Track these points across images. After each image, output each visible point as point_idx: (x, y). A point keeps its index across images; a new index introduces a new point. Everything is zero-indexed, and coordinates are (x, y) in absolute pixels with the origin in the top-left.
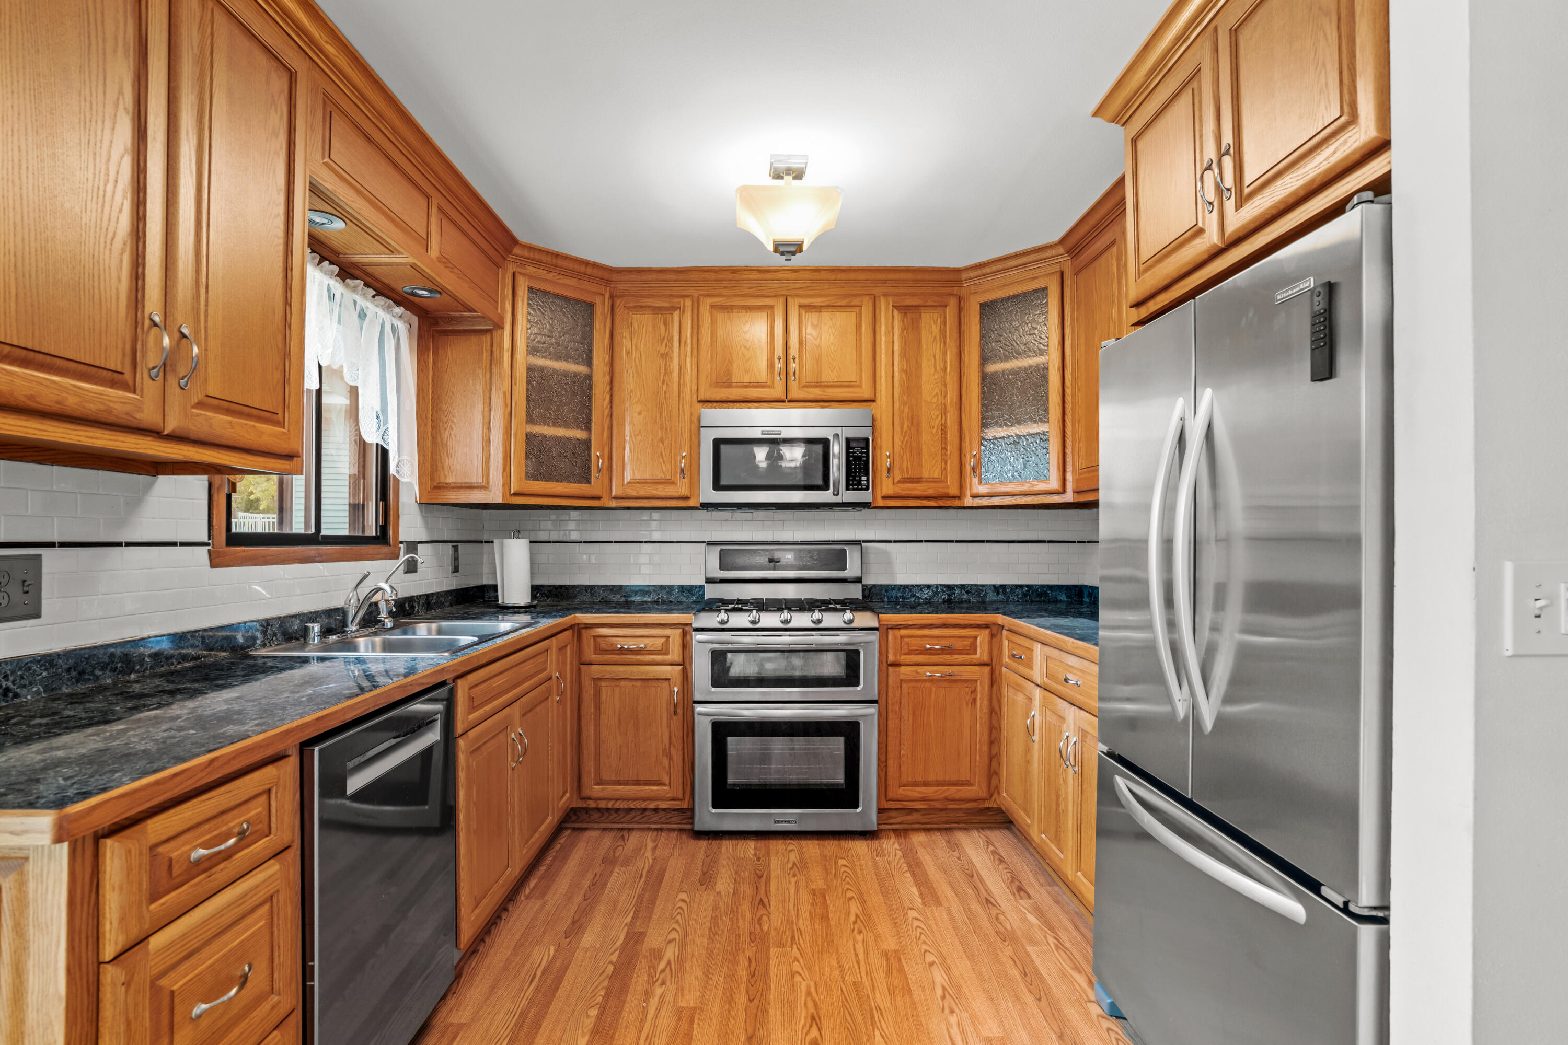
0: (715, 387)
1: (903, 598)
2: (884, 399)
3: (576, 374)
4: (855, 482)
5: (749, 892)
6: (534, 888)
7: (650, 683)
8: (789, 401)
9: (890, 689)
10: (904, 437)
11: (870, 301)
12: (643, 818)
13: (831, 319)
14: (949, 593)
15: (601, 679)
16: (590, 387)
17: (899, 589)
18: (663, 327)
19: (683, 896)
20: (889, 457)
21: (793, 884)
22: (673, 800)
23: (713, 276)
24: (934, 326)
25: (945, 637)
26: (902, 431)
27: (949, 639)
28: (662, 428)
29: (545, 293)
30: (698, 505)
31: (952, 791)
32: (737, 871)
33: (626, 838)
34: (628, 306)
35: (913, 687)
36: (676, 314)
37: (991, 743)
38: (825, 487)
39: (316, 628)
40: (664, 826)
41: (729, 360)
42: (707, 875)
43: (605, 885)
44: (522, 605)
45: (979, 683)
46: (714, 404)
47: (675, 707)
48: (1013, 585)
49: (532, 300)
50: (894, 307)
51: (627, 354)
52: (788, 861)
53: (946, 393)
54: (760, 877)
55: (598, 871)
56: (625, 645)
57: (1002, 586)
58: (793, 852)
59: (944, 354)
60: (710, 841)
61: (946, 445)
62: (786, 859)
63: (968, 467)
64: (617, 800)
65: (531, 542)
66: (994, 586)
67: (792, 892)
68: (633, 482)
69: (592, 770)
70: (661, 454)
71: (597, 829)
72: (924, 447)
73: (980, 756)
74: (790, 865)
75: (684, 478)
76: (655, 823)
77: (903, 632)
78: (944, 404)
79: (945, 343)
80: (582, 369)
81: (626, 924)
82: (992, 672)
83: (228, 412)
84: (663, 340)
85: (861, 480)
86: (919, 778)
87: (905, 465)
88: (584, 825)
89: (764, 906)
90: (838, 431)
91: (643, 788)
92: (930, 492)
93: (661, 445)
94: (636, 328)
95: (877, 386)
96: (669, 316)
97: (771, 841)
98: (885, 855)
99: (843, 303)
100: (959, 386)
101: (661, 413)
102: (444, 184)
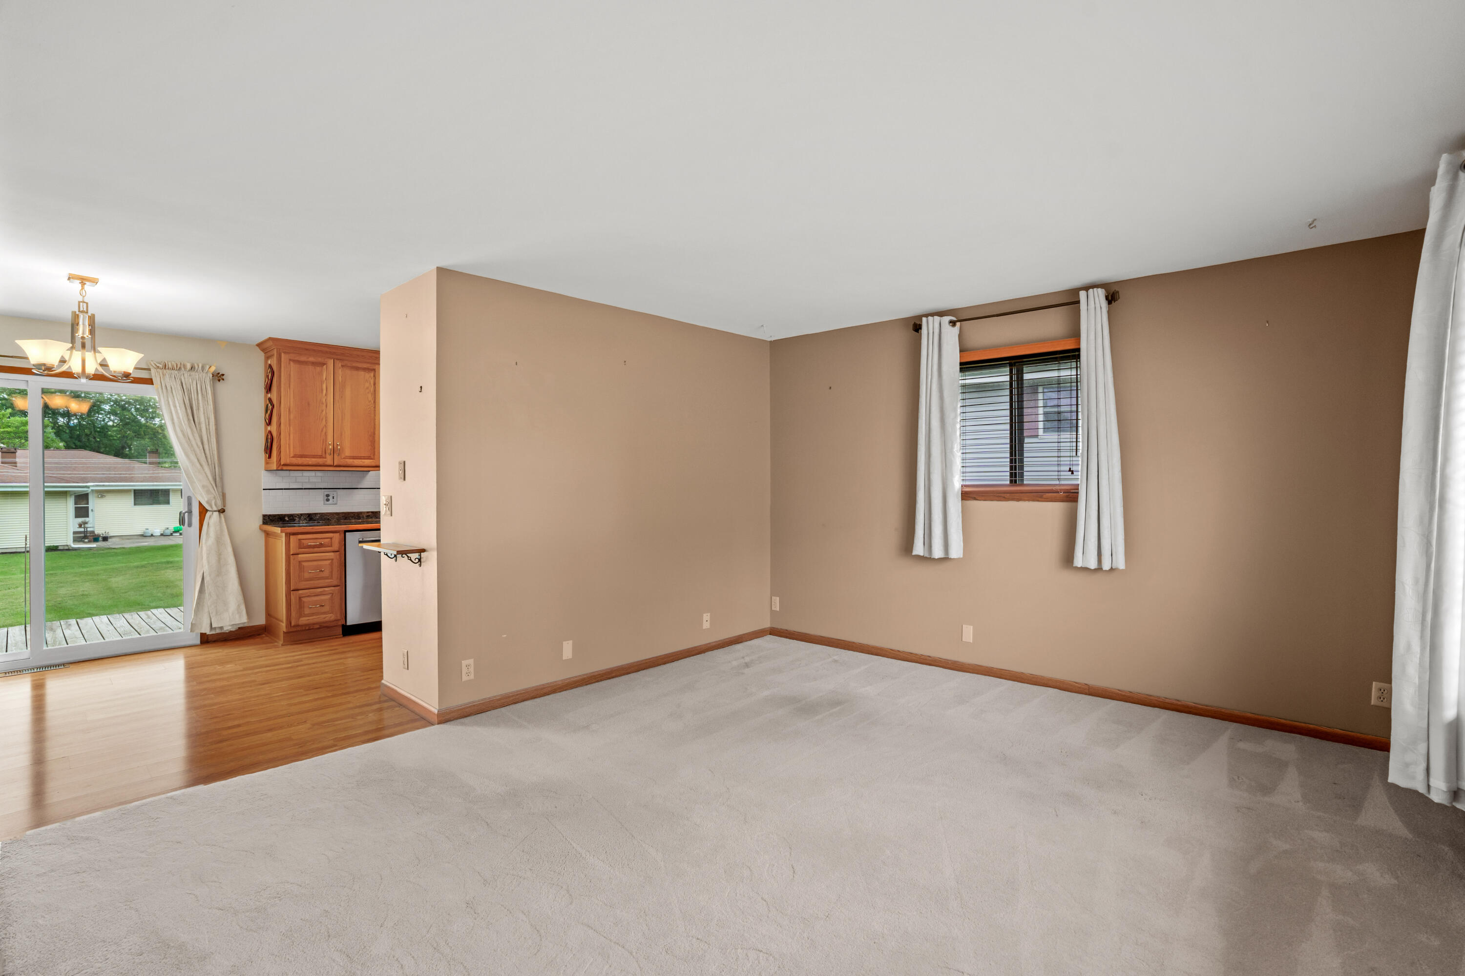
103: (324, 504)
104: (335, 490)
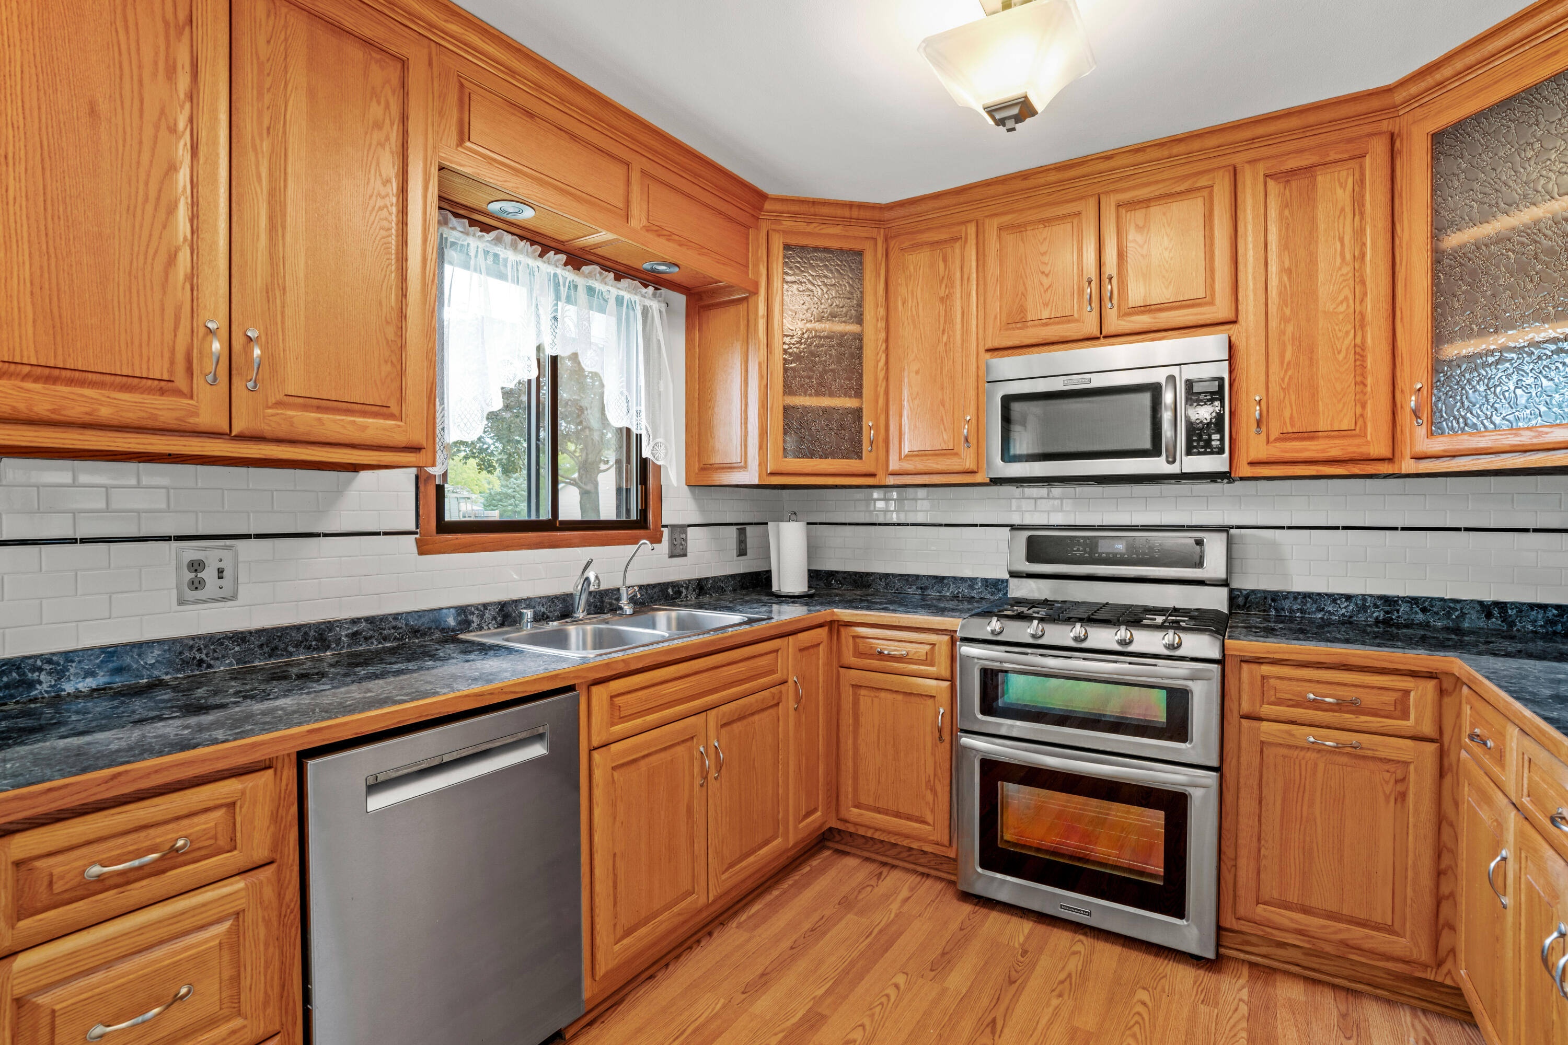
0: (1007, 329)
1: (1302, 611)
2: (1251, 317)
3: (842, 335)
4: (1202, 443)
5: (985, 1001)
6: (753, 915)
7: (913, 699)
8: (1105, 337)
9: (1243, 753)
10: (1286, 372)
11: (1227, 174)
12: (910, 856)
13: (1164, 214)
14: (1387, 609)
15: (861, 686)
16: (861, 348)
17: (1295, 598)
18: (942, 265)
19: (901, 979)
20: (1260, 402)
21: (1051, 1009)
22: (937, 844)
23: (1000, 189)
24: (1340, 192)
25: (1345, 685)
26: (1282, 363)
27: (1353, 689)
28: (942, 388)
29: (803, 248)
30: (988, 481)
31: (1356, 934)
32: (986, 963)
33: (883, 877)
34: (903, 246)
35: (1284, 757)
36: (957, 245)
37: (1439, 874)
38: (1155, 451)
39: (529, 614)
40: (933, 872)
41: (1023, 294)
42: (947, 957)
43: (824, 933)
44: (797, 594)
45: (1412, 767)
46: (1006, 352)
47: (940, 731)
48: (1523, 604)
49: (788, 258)
50: (1266, 176)
51: (903, 304)
52: (1063, 968)
53: (1365, 294)
54: (1012, 982)
55: (827, 913)
56: (886, 649)
57: (1496, 604)
58: (1077, 956)
59: (1359, 233)
60: (977, 908)
61: (1365, 378)
62: (1061, 966)
63: (1408, 411)
64: (877, 830)
65: (808, 524)
66: (1481, 603)
67: (1044, 1021)
68: (913, 455)
69: (850, 789)
70: (942, 420)
71: (859, 856)
72: (1321, 382)
73: (1414, 891)
74: (1062, 976)
75: (969, 447)
76: (923, 866)
77: (1266, 669)
78: (1361, 313)
79: (1362, 214)
80: (853, 328)
81: (814, 998)
82: (1442, 754)
83: (319, 409)
84: (941, 281)
85: (1210, 440)
86: (1293, 897)
87: (1287, 413)
88: (848, 849)
89: (993, 1032)
90: (1175, 371)
91: (903, 822)
92: (1335, 453)
93: (941, 408)
94: (912, 270)
95: (1240, 299)
96: (949, 251)
97: (1055, 930)
98: (1216, 1005)
99: (1183, 187)
100: (1390, 279)
101: (942, 369)
102: (646, 146)
103: (181, 602)
104: (228, 542)
